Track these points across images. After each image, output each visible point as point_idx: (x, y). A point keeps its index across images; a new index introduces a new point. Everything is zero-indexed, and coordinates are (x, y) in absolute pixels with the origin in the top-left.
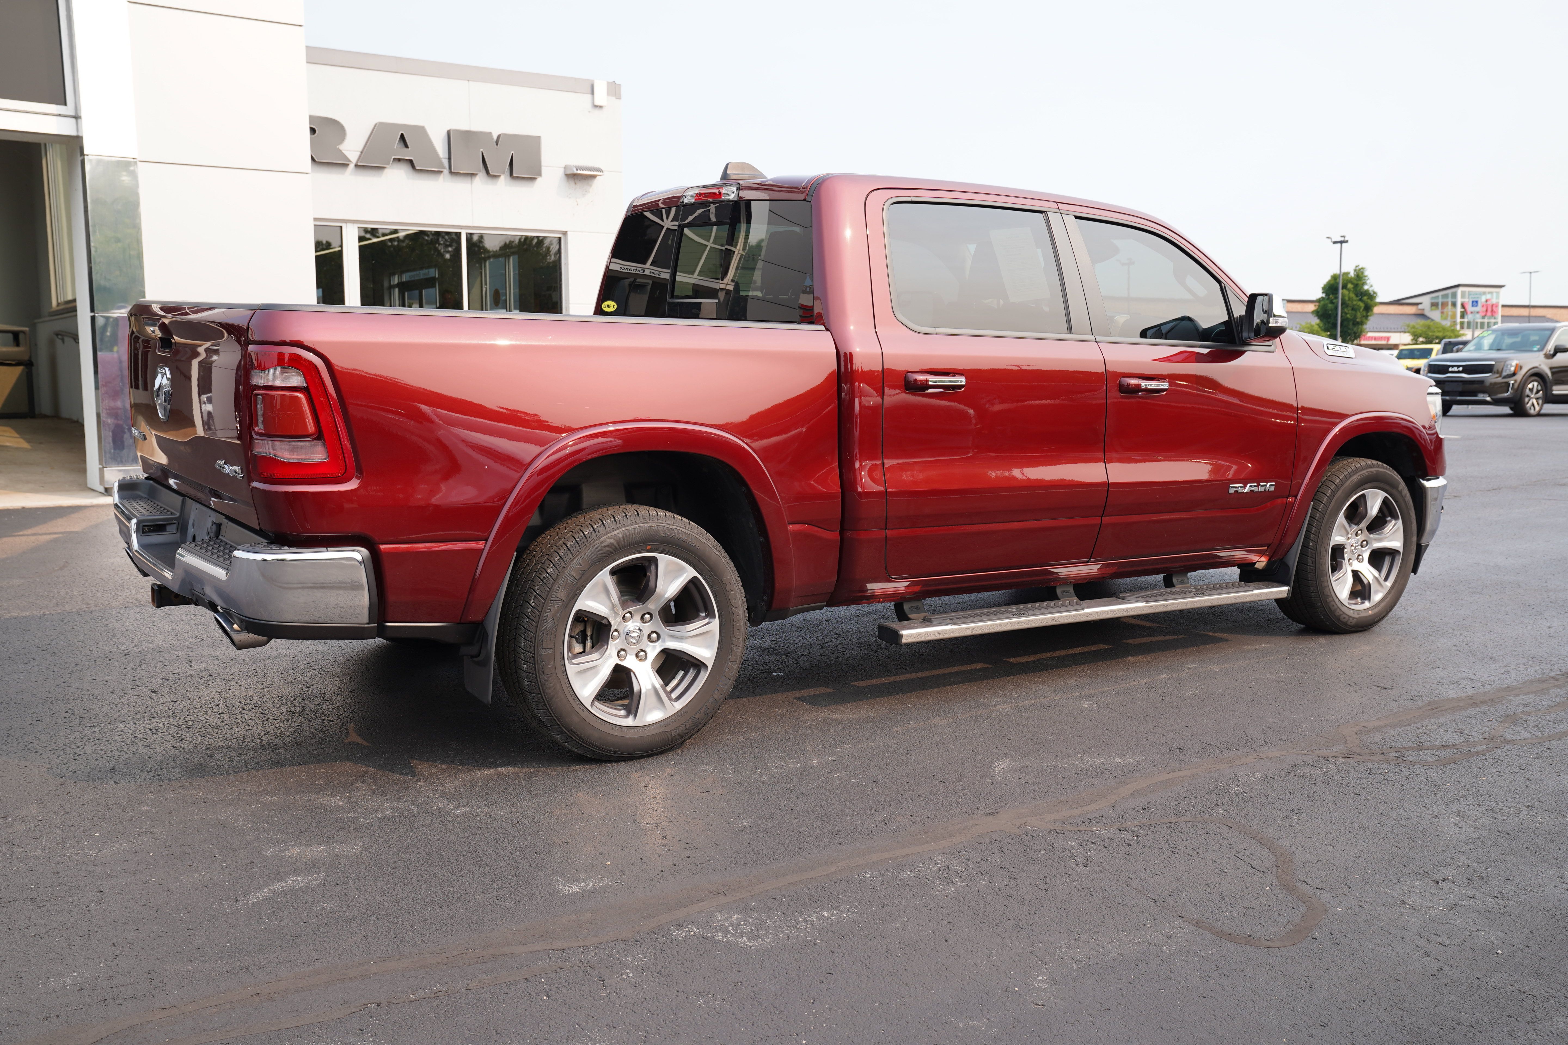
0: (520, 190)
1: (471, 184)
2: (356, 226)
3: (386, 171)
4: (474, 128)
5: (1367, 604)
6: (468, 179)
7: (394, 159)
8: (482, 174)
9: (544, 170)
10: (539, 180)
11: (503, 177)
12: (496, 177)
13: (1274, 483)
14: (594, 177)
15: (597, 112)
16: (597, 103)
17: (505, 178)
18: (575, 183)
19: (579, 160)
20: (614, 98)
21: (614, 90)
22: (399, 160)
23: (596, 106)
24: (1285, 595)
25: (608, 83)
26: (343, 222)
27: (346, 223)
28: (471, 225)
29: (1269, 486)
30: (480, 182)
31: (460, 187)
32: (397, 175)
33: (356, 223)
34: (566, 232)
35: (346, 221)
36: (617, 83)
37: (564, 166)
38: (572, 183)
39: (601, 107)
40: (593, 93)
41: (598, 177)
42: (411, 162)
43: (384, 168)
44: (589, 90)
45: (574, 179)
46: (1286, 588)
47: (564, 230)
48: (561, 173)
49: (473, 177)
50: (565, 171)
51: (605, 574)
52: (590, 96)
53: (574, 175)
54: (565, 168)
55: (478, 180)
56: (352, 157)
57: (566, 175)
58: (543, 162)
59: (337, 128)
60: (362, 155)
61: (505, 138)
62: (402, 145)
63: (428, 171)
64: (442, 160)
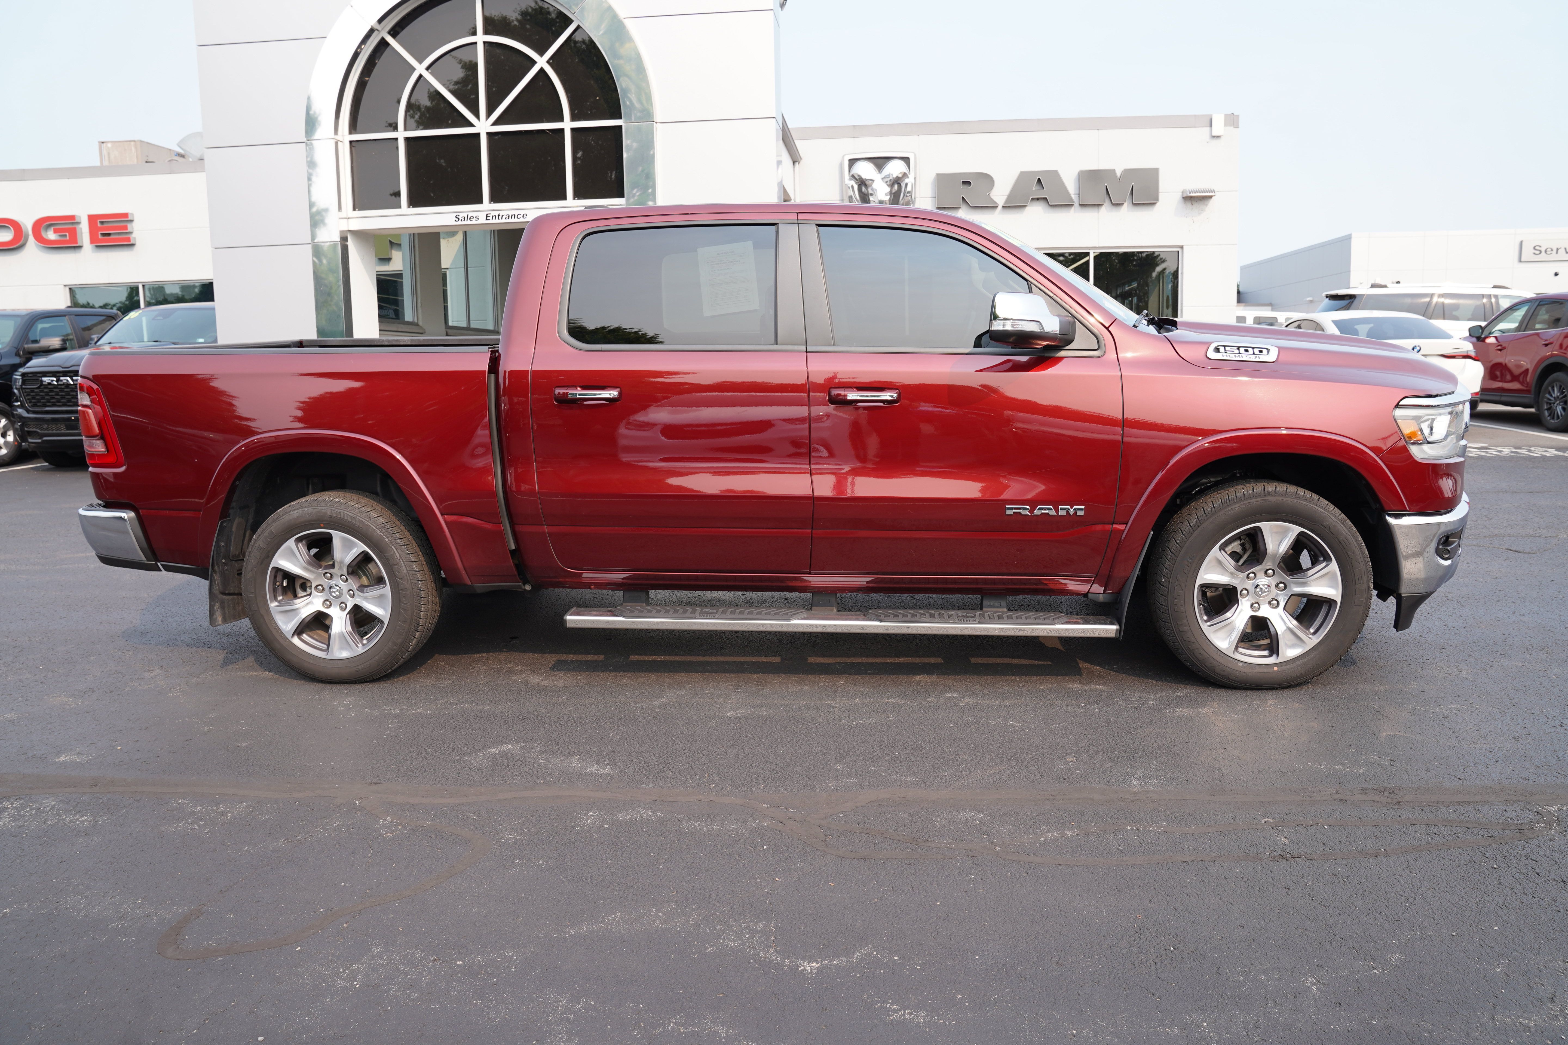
0: (1143, 214)
1: (1098, 212)
3: (1027, 208)
4: (1101, 168)
5: (1272, 660)
6: (1096, 209)
7: (1032, 199)
8: (1107, 203)
9: (1162, 196)
10: (1158, 204)
11: (1126, 204)
12: (1119, 205)
13: (1083, 507)
14: (1211, 197)
15: (1215, 141)
16: (1215, 134)
17: (1128, 205)
18: (1193, 204)
19: (1195, 186)
20: (1232, 127)
21: (1232, 120)
22: (1038, 199)
23: (1214, 137)
24: (1113, 635)
25: (1226, 115)
28: (1097, 246)
29: (1080, 510)
30: (1105, 212)
31: (1090, 215)
32: (1036, 211)
34: (1183, 245)
36: (1235, 114)
38: (1189, 204)
39: (1218, 137)
40: (1211, 126)
41: (1213, 197)
42: (1046, 199)
44: (1207, 123)
45: (1191, 200)
46: (1114, 627)
47: (1181, 244)
48: (1178, 196)
49: (1100, 207)
50: (1182, 195)
51: (291, 543)
52: (1208, 129)
53: (1191, 197)
54: (1182, 192)
55: (1103, 209)
56: (1001, 201)
57: (1183, 198)
58: (1161, 189)
59: (987, 179)
60: (1010, 198)
61: (1127, 172)
62: (1039, 187)
63: (1061, 205)
64: (1073, 196)
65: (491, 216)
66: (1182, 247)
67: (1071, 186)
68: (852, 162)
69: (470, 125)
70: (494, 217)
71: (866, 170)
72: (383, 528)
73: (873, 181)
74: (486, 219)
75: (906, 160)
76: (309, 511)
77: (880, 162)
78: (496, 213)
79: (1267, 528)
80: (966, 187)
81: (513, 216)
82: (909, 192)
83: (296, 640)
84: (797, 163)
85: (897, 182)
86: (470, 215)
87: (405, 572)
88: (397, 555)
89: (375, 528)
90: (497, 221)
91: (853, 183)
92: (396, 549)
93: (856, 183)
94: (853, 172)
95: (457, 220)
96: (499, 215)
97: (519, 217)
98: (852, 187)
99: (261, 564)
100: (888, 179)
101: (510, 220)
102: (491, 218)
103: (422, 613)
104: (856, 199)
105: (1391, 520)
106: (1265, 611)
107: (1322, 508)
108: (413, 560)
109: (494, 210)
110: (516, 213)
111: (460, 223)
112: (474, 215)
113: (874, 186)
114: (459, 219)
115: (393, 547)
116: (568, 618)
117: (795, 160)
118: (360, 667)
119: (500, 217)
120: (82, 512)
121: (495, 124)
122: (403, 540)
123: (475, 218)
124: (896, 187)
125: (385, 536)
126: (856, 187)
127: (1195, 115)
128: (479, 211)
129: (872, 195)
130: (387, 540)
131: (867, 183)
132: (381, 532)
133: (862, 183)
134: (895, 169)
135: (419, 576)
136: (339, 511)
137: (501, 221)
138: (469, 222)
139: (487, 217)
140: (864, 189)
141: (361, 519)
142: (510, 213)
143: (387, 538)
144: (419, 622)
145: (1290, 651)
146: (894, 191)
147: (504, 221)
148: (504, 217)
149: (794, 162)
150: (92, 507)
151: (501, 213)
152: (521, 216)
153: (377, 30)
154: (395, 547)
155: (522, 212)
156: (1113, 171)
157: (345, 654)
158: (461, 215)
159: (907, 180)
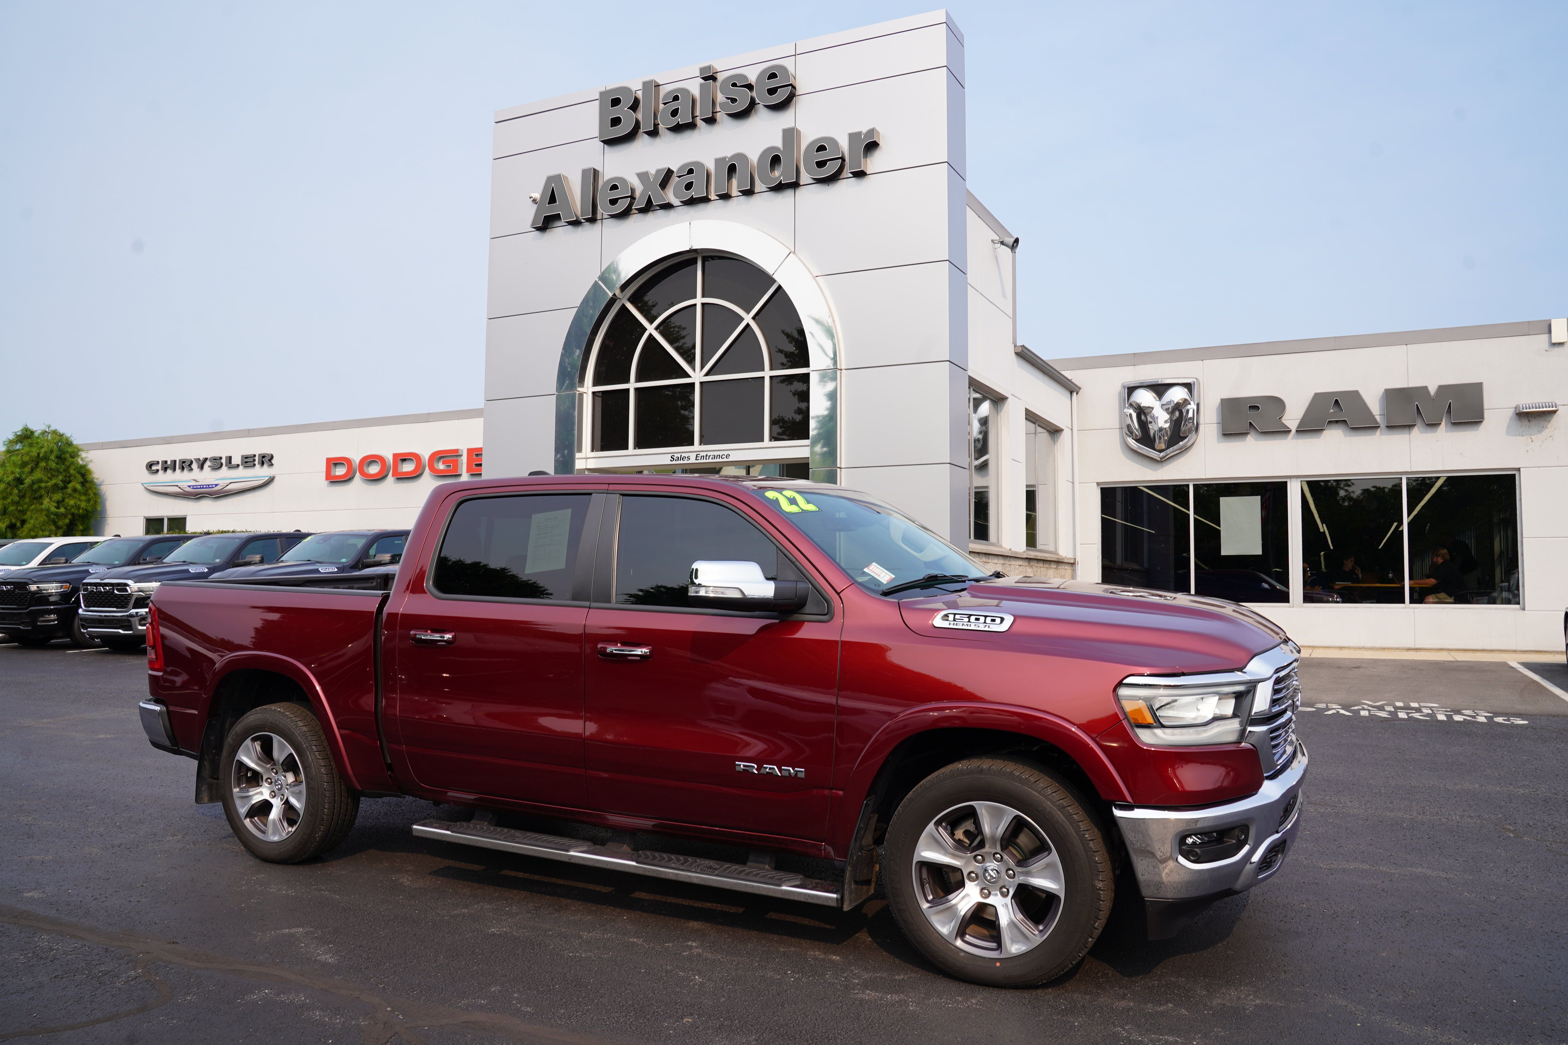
0: (1462, 435)
1: (1410, 435)
2: (1300, 480)
3: (1325, 432)
4: (1410, 385)
5: (995, 954)
6: (1407, 430)
7: (1330, 422)
8: (1419, 423)
9: (1487, 414)
10: (1484, 422)
11: (1443, 423)
12: (1432, 425)
13: (803, 770)
14: (1555, 412)
15: (1557, 350)
16: (1554, 341)
17: (1446, 425)
18: (1530, 421)
19: (1531, 400)
22: (1337, 422)
23: (1555, 344)
24: (835, 904)
26: (1287, 478)
27: (1290, 478)
28: (1410, 471)
29: (800, 772)
30: (1417, 434)
31: (1400, 438)
32: (1334, 434)
33: (1300, 478)
34: (1520, 468)
35: (1290, 477)
37: (1515, 406)
38: (1526, 422)
39: (1561, 344)
40: (1550, 332)
41: (1557, 413)
42: (1345, 421)
43: (1323, 430)
44: (1547, 330)
45: (1528, 417)
46: (835, 896)
47: (1517, 468)
48: (1511, 412)
49: (1411, 428)
50: (1516, 410)
51: (248, 742)
52: (1547, 336)
53: (1528, 413)
54: (1516, 408)
55: (1415, 430)
56: (1293, 425)
57: (1517, 414)
58: (1486, 405)
59: (1277, 404)
60: (1302, 422)
61: (1441, 388)
62: (1337, 409)
63: (1364, 428)
64: (1378, 418)
65: (700, 456)
66: (1519, 470)
67: (1375, 406)
68: (1131, 390)
69: (687, 376)
70: (702, 457)
71: (1145, 398)
72: (304, 735)
73: (1153, 408)
74: (696, 459)
75: (1188, 386)
76: (260, 717)
77: (1160, 389)
78: (704, 454)
79: (982, 807)
80: (1253, 412)
81: (718, 457)
82: (1190, 419)
83: (247, 822)
84: (1075, 393)
85: (1178, 409)
86: (683, 455)
87: (314, 773)
88: (310, 759)
89: (297, 735)
90: (705, 461)
91: (1131, 411)
92: (310, 754)
93: (1135, 412)
94: (1130, 401)
95: (672, 460)
96: (707, 456)
97: (723, 457)
98: (1131, 415)
99: (229, 756)
100: (1170, 406)
101: (715, 460)
102: (700, 458)
103: (326, 810)
104: (1135, 429)
105: (1118, 813)
106: (995, 900)
107: (1037, 791)
108: (323, 764)
109: (703, 451)
110: (721, 453)
111: (674, 462)
112: (686, 455)
113: (1154, 412)
114: (674, 459)
115: (308, 752)
116: (415, 827)
117: (1071, 390)
118: (282, 850)
119: (708, 457)
120: (142, 704)
121: (707, 374)
122: (318, 747)
123: (687, 459)
124: (1177, 414)
125: (304, 742)
126: (1134, 415)
127: (1528, 322)
128: (690, 452)
129: (1151, 422)
130: (304, 746)
131: (1146, 411)
132: (301, 738)
133: (1141, 412)
134: (1177, 395)
135: (325, 778)
136: (277, 718)
137: (708, 461)
138: (682, 462)
139: (697, 457)
140: (1143, 417)
141: (290, 727)
142: (716, 453)
143: (305, 744)
144: (323, 817)
145: (1015, 948)
146: (1174, 418)
147: (710, 460)
148: (711, 457)
149: (1071, 393)
150: (148, 701)
151: (709, 454)
152: (725, 456)
153: (619, 298)
154: (309, 752)
155: (726, 453)
156: (1425, 388)
157: (276, 839)
158: (676, 455)
159: (1189, 407)
